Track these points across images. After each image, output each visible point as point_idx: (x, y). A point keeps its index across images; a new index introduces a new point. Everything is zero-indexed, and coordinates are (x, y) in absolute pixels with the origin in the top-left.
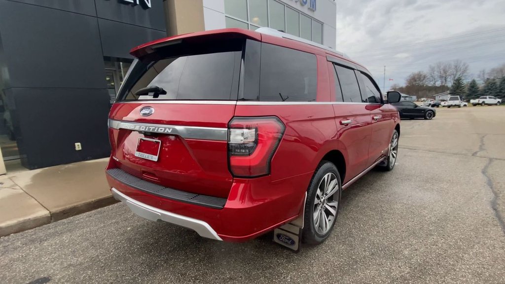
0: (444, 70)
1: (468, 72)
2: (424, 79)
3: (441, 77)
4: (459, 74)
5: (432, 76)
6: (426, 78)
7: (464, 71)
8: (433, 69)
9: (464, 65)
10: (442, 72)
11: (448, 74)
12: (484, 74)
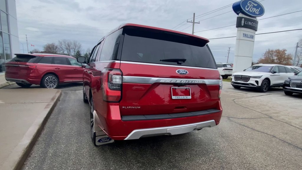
0: (68, 45)
1: (81, 48)
2: (56, 49)
3: (67, 49)
4: (76, 48)
5: (61, 48)
6: (57, 49)
7: (79, 47)
8: (61, 43)
9: (79, 44)
10: (67, 46)
11: (70, 47)
12: (89, 50)
